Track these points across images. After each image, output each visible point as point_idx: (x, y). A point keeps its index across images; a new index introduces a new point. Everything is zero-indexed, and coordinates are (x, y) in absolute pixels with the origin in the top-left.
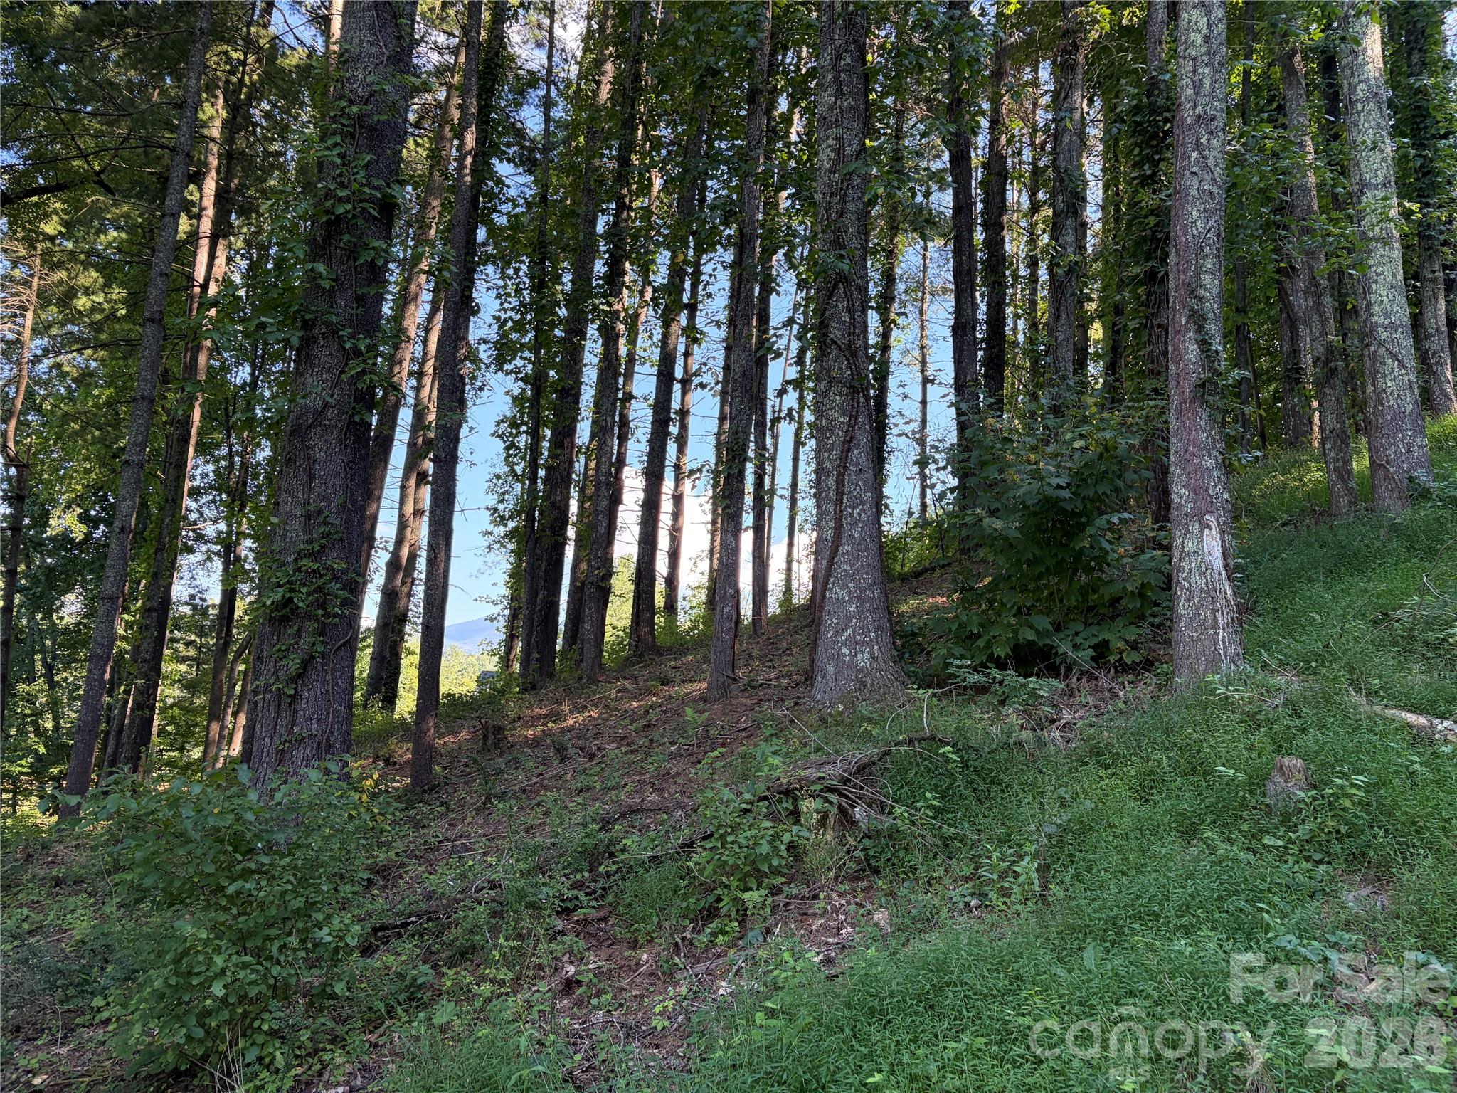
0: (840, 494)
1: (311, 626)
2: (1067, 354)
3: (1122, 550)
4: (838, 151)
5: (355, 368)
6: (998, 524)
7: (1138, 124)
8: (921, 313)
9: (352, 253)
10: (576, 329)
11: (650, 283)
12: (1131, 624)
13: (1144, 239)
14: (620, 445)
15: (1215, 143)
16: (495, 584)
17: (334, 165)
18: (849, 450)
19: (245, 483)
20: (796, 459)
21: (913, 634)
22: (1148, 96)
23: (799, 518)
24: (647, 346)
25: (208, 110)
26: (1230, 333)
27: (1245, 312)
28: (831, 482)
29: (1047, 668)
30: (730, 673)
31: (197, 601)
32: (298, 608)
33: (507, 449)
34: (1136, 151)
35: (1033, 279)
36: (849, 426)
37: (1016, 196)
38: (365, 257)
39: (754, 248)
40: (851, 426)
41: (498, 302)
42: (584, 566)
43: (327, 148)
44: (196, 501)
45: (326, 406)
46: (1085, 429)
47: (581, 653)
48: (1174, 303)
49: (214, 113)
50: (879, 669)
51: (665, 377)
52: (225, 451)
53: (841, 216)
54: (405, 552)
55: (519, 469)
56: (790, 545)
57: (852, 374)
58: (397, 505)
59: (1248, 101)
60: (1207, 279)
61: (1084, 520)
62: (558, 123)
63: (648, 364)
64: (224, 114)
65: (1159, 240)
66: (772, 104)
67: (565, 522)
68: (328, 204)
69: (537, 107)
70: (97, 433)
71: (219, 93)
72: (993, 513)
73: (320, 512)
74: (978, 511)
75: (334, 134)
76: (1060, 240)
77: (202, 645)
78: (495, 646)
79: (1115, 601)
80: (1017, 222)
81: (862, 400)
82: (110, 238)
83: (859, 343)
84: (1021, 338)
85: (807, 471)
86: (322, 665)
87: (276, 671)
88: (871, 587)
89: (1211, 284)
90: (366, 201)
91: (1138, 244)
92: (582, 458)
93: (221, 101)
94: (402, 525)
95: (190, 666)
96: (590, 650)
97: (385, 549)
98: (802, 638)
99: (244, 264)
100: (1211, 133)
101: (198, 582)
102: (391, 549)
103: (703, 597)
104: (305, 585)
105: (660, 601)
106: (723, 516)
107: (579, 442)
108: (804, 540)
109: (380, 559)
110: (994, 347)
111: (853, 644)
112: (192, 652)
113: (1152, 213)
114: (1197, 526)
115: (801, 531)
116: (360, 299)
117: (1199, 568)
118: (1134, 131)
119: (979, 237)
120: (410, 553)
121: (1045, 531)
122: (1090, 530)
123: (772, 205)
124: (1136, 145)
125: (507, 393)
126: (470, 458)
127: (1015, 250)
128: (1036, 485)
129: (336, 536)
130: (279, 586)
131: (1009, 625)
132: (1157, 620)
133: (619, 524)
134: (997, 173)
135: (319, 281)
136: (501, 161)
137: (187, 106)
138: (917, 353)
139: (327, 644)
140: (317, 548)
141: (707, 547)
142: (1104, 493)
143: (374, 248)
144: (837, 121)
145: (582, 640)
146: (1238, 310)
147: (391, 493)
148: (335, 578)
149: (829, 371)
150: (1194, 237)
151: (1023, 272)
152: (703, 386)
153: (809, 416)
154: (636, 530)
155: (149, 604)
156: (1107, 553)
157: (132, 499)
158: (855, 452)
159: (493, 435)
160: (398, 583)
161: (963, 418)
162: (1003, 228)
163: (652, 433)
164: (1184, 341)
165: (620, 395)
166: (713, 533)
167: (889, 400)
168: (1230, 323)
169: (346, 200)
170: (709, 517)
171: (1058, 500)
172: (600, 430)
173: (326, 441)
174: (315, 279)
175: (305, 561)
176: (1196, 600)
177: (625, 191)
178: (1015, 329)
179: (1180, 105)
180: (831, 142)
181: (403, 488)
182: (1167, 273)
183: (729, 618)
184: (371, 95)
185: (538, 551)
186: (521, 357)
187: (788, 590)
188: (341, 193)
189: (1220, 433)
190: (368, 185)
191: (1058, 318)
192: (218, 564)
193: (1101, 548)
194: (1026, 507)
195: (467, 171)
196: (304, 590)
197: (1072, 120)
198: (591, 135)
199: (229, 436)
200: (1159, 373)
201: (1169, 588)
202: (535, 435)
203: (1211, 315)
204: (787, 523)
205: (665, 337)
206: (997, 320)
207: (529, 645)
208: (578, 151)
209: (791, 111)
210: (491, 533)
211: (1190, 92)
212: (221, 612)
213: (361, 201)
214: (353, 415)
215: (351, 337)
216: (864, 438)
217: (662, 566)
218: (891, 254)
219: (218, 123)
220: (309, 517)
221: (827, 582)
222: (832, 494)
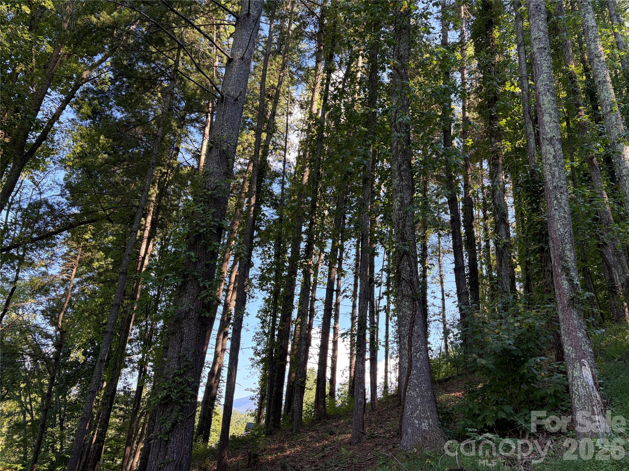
0: (410, 346)
1: (178, 408)
2: (507, 282)
3: (543, 374)
4: (402, 202)
5: (204, 294)
6: (484, 362)
7: (528, 187)
8: (439, 261)
9: (205, 247)
10: (293, 272)
11: (324, 252)
12: (552, 410)
13: (537, 234)
14: (310, 319)
15: (563, 197)
16: (255, 383)
17: (200, 213)
18: (413, 326)
19: (151, 337)
20: (387, 325)
21: (448, 413)
22: (531, 177)
23: (390, 352)
24: (322, 278)
25: (152, 191)
26: (580, 270)
27: (586, 262)
28: (406, 341)
29: (513, 432)
30: (362, 431)
31: (127, 389)
32: (172, 399)
33: (262, 323)
34: (529, 198)
35: (487, 246)
36: (412, 315)
37: (478, 213)
38: (210, 249)
39: (367, 239)
40: (413, 315)
41: (261, 261)
42: (294, 375)
43: (198, 207)
44: (131, 345)
45: (190, 310)
46: (520, 318)
47: (292, 417)
48: (554, 263)
49: (154, 192)
50: (433, 431)
51: (330, 291)
52: (144, 323)
53: (404, 227)
54: (217, 368)
55: (267, 331)
56: (386, 364)
57: (412, 293)
58: (214, 347)
59: (574, 175)
60: (568, 253)
61: (522, 359)
62: (287, 190)
63: (322, 285)
64: (158, 192)
65: (543, 235)
66: (373, 182)
67: (286, 354)
68: (197, 229)
69: (278, 184)
70: (95, 317)
71: (156, 185)
72: (480, 356)
73: (184, 356)
74: (474, 355)
75: (201, 202)
76: (499, 233)
77: (127, 410)
78: (254, 412)
79: (543, 398)
80: (478, 223)
81: (417, 304)
82: (109, 239)
83: (415, 279)
84: (484, 272)
85: (392, 330)
86: (181, 426)
87: (161, 429)
88: (427, 390)
89: (570, 255)
90: (212, 227)
91: (535, 235)
92: (294, 326)
93: (157, 187)
94: (216, 355)
95: (120, 420)
96: (296, 416)
97: (209, 367)
98: (394, 413)
99: (159, 247)
100: (561, 193)
101: (128, 381)
102: (211, 366)
103: (347, 388)
104: (176, 388)
105: (327, 391)
106: (357, 355)
107: (293, 319)
108: (393, 362)
109: (206, 371)
110: (473, 277)
111: (419, 418)
112: (122, 413)
113: (539, 223)
114: (578, 364)
115: (391, 358)
116: (207, 266)
117: (582, 385)
118: (527, 190)
119: (463, 230)
120: (219, 369)
121: (505, 364)
122: (527, 365)
123: (374, 222)
124: (529, 196)
125: (264, 299)
126: (247, 327)
127: (479, 234)
128: (500, 344)
129: (190, 367)
130: (165, 389)
131: (493, 410)
132: (564, 409)
133: (309, 355)
134: (469, 205)
135: (191, 259)
136: (264, 206)
137: (144, 190)
138: (438, 278)
139: (184, 416)
140: (182, 372)
141: (348, 365)
142: (531, 347)
143: (214, 245)
144: (401, 190)
145: (293, 411)
146: (582, 261)
147: (212, 341)
148: (189, 385)
149: (402, 291)
150: (559, 235)
151: (483, 244)
152: (347, 296)
153: (392, 307)
154: (317, 358)
155: (107, 393)
156: (536, 375)
157: (107, 348)
158: (416, 327)
159: (257, 317)
160: (213, 382)
161: (463, 312)
162: (473, 227)
163: (324, 315)
164: (561, 280)
165: (310, 299)
166: (351, 358)
167: (428, 299)
168: (580, 266)
169: (204, 227)
170: (349, 351)
171: (510, 350)
172: (302, 314)
173: (189, 325)
174: (189, 258)
175: (177, 378)
176: (583, 400)
177: (314, 217)
178: (481, 268)
179: (546, 182)
180: (398, 199)
181: (217, 339)
182: (549, 248)
183: (361, 403)
184: (216, 187)
185: (274, 368)
186: (270, 284)
187: (386, 387)
188: (202, 224)
189: (584, 321)
190: (213, 221)
191: (501, 266)
192: (137, 373)
193: (533, 373)
194: (495, 353)
195: (252, 213)
196: (175, 391)
197: (499, 186)
198: (300, 196)
199: (147, 317)
200: (550, 291)
201: (568, 392)
202: (275, 316)
203: (572, 268)
204: (384, 354)
205: (330, 274)
206: (473, 266)
207: (269, 413)
208: (295, 201)
209: (380, 184)
210: (253, 359)
211: (550, 177)
212: (136, 395)
213: (210, 227)
214: (201, 314)
215: (203, 281)
216: (420, 321)
217: (328, 375)
218: (424, 237)
219: (155, 195)
220: (180, 358)
221: (406, 388)
222: (407, 346)
